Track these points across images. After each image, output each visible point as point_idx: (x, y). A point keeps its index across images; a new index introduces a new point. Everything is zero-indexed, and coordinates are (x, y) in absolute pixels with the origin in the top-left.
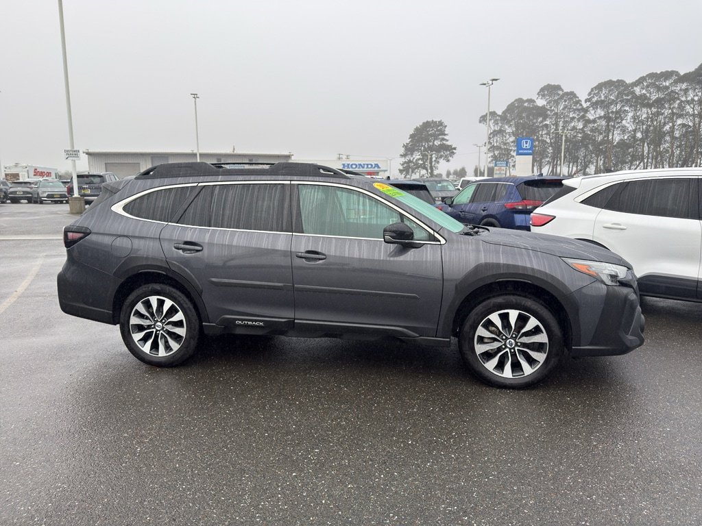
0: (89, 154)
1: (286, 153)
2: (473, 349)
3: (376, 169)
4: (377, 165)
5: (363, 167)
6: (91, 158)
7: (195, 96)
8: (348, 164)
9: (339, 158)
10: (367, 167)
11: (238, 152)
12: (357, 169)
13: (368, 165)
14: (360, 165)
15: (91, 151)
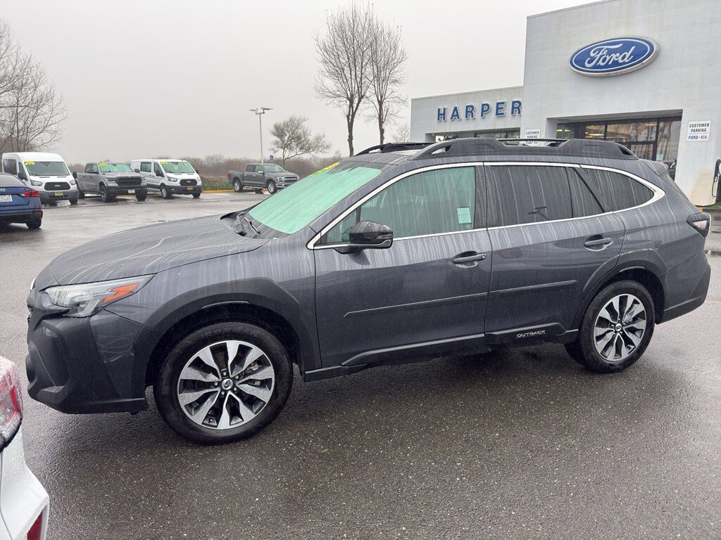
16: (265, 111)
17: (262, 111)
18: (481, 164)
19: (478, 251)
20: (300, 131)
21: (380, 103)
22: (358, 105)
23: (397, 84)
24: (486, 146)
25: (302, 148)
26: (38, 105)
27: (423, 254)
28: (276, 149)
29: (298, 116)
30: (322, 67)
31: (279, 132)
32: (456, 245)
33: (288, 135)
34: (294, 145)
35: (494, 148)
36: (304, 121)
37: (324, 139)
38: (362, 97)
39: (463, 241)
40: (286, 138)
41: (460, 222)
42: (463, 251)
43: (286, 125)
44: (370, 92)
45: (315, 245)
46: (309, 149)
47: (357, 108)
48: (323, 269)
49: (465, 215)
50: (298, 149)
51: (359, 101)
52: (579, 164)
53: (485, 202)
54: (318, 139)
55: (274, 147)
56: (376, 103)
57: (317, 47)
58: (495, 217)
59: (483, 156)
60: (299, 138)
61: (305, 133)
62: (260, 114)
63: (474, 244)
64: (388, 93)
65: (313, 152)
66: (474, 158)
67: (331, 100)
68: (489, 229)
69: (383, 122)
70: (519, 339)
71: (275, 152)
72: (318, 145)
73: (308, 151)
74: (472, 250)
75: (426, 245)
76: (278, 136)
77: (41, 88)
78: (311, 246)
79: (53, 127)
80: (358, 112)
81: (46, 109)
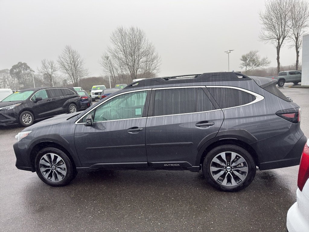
16: (231, 51)
17: (229, 52)
18: (151, 89)
19: (139, 127)
20: (255, 57)
21: (297, 38)
22: (282, 41)
23: (307, 27)
24: (155, 81)
25: (255, 65)
26: (153, 60)
27: (115, 127)
28: (243, 67)
29: (254, 50)
30: (263, 26)
31: (244, 59)
32: (130, 124)
33: (248, 60)
34: (251, 64)
35: (159, 82)
36: (257, 52)
37: (267, 60)
38: (285, 37)
39: (134, 123)
40: (247, 61)
41: (136, 114)
42: (132, 127)
43: (248, 55)
44: (290, 33)
45: (78, 123)
46: (259, 65)
47: (282, 43)
48: (77, 131)
49: (139, 112)
50: (253, 66)
51: (283, 39)
52: (205, 86)
53: (148, 106)
54: (264, 60)
55: (241, 66)
56: (295, 39)
57: (260, 18)
58: (152, 112)
59: (153, 86)
60: (254, 60)
61: (257, 58)
62: (229, 53)
63: (138, 124)
64: (301, 32)
65: (261, 66)
66: (148, 87)
67: (267, 41)
68: (148, 117)
69: (298, 48)
70: (165, 166)
71: (242, 68)
72: (264, 62)
73: (258, 66)
74: (136, 126)
75: (118, 123)
76: (244, 60)
77: (154, 54)
78: (76, 123)
79: (158, 68)
80: (282, 45)
81: (155, 61)
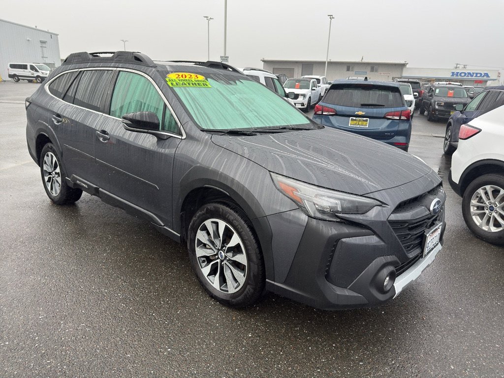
0: (264, 61)
1: (402, 62)
2: (194, 251)
3: (485, 78)
4: (487, 75)
5: (472, 76)
6: (265, 64)
7: (331, 17)
8: (457, 73)
9: (456, 68)
10: (476, 76)
11: (365, 61)
12: (465, 77)
13: (477, 74)
14: (469, 73)
15: (266, 59)
